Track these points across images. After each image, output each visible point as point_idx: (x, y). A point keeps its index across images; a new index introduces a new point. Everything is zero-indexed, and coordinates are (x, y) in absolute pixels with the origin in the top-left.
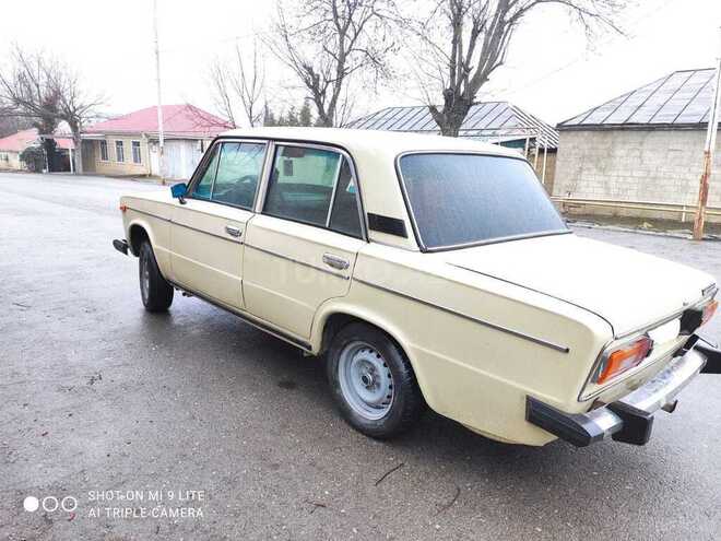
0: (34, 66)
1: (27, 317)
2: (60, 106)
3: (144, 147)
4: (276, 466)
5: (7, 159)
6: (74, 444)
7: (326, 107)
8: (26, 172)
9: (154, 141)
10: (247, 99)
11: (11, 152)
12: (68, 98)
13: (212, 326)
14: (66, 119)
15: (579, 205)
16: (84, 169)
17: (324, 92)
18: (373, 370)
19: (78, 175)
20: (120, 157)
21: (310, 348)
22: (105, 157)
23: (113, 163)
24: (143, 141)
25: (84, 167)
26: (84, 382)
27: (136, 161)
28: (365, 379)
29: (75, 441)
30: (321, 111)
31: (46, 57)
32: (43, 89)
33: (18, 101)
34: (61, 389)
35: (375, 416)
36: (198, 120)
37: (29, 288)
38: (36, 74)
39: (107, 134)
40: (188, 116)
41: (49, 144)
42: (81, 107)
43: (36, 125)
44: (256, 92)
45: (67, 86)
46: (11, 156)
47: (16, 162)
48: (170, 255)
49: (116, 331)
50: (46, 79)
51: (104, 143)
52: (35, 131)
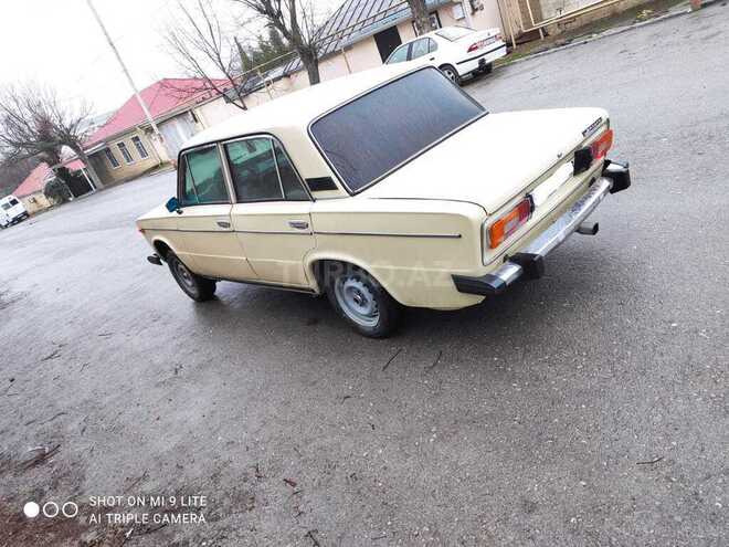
0: (13, 105)
1: (113, 342)
2: (53, 133)
3: (144, 139)
4: (314, 383)
5: (35, 201)
6: (178, 418)
7: (288, 27)
8: (57, 206)
9: (149, 130)
10: (212, 53)
11: (34, 193)
12: (57, 123)
13: (249, 296)
14: (64, 143)
15: (574, 19)
16: (104, 183)
17: (280, 12)
18: (359, 292)
19: (101, 190)
20: (129, 158)
21: (313, 291)
22: (116, 164)
23: (125, 167)
24: (140, 134)
25: (102, 181)
26: (171, 374)
27: (143, 156)
28: (356, 300)
29: (178, 416)
30: (286, 34)
31: (18, 93)
32: (31, 125)
33: (16, 145)
34: (157, 385)
35: (374, 322)
36: (177, 94)
37: (106, 319)
38: (18, 113)
39: (106, 141)
40: (167, 95)
41: (63, 173)
42: (72, 126)
43: (42, 160)
44: (217, 42)
45: (50, 112)
46: (37, 197)
47: (44, 201)
48: (191, 257)
49: (180, 329)
50: (30, 114)
51: (108, 150)
52: (44, 165)
